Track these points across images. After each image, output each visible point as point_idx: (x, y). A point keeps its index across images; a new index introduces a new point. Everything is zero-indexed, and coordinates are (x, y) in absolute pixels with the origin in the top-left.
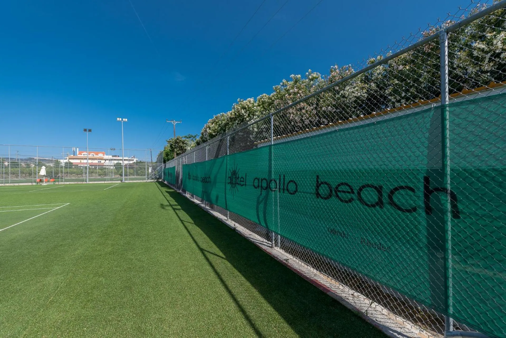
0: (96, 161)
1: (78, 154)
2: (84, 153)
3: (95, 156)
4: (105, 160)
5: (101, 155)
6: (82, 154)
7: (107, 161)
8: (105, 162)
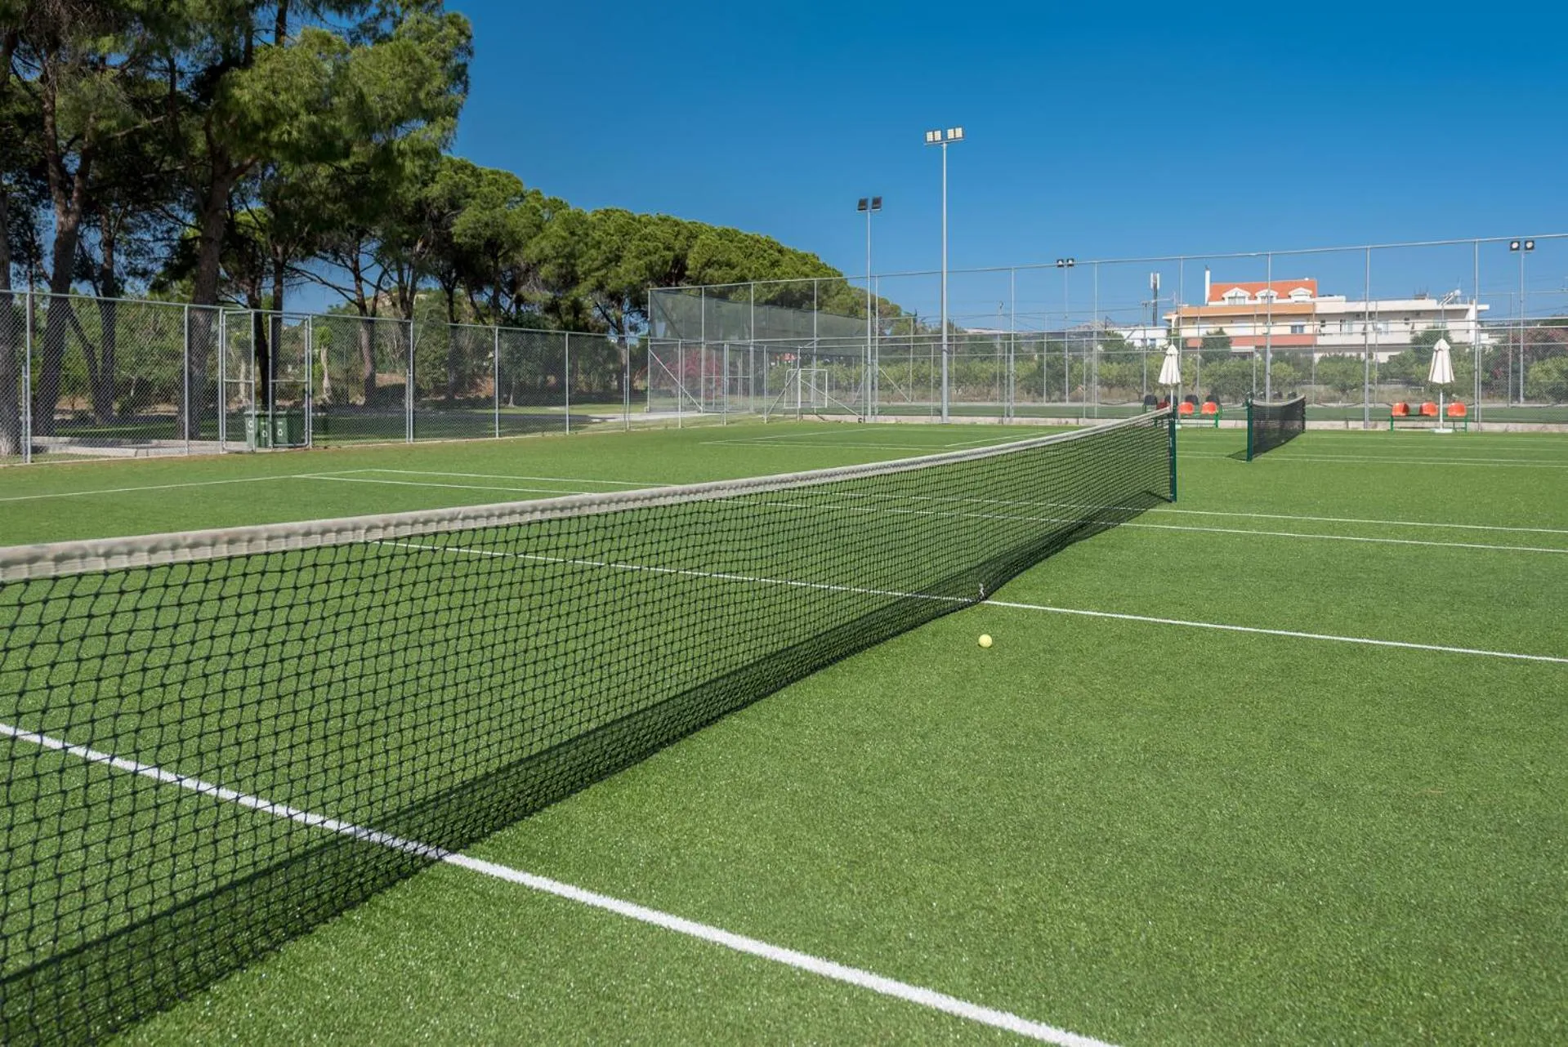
0: (1282, 329)
1: (1209, 300)
2: (1232, 293)
3: (1275, 301)
4: (1324, 318)
5: (1300, 296)
6: (1225, 295)
7: (1332, 327)
8: (1323, 330)
